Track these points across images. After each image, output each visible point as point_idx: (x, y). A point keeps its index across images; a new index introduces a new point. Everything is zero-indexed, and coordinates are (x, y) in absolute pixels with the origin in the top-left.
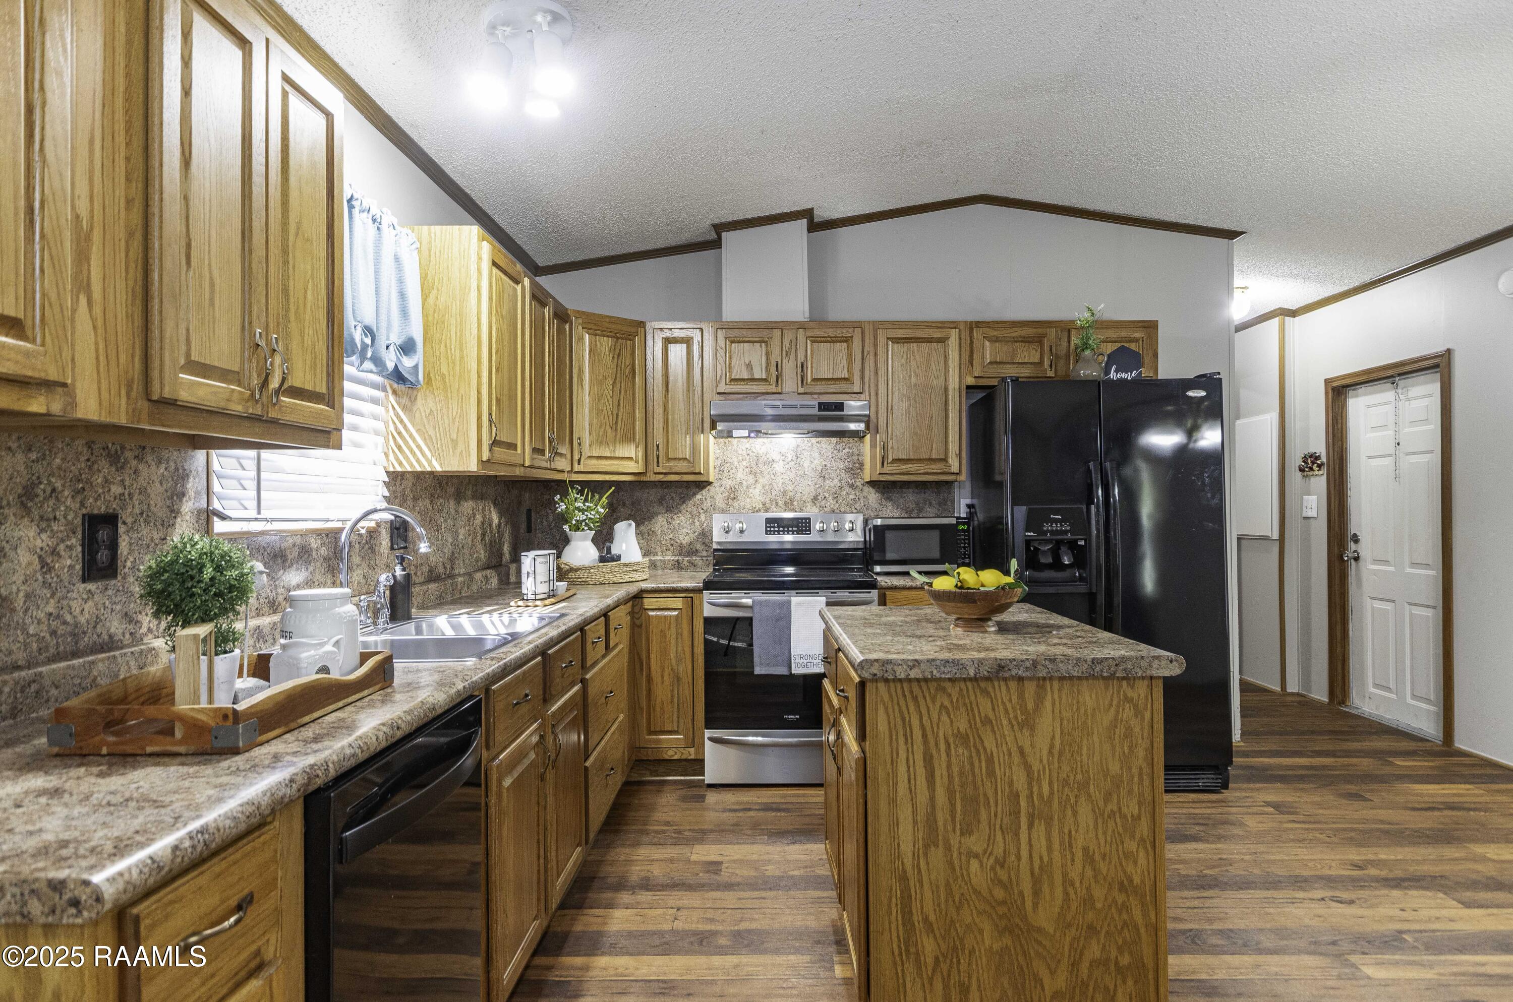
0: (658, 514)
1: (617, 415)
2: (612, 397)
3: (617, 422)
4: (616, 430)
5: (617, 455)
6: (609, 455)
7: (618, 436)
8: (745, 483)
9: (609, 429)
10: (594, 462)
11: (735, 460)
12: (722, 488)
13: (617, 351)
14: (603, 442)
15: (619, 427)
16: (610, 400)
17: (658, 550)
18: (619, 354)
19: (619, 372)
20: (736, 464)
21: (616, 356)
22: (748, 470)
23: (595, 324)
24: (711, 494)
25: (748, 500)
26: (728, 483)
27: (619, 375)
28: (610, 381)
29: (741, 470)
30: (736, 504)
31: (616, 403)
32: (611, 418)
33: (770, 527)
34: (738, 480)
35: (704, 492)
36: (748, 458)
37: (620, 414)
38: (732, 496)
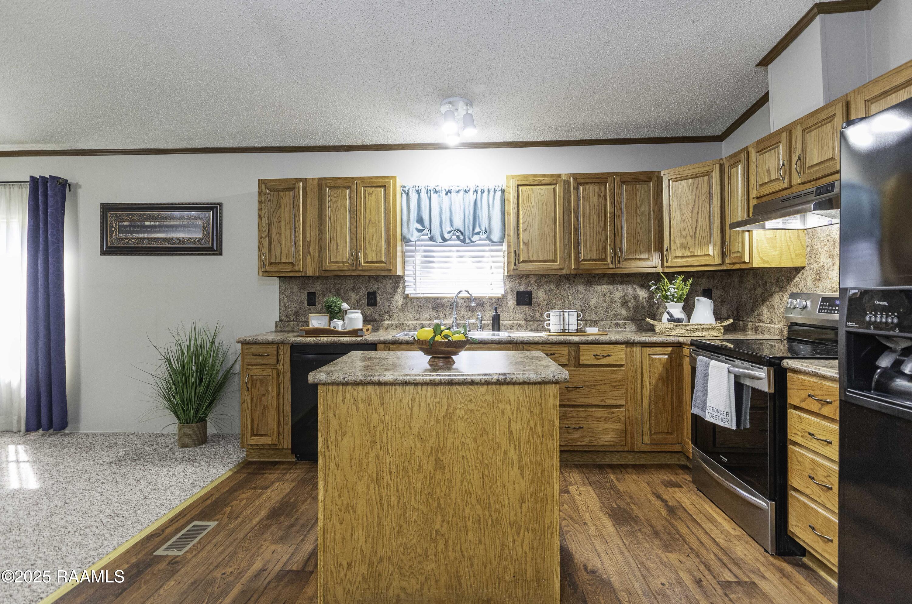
0: (775, 293)
1: (696, 229)
2: (691, 217)
3: (695, 233)
4: (695, 238)
5: (696, 254)
6: (689, 254)
7: (697, 242)
8: (826, 266)
9: (689, 238)
10: (679, 260)
11: (819, 246)
12: (811, 271)
13: (695, 186)
14: (685, 247)
15: (697, 236)
16: (690, 219)
17: (776, 320)
18: (697, 188)
19: (697, 199)
20: (820, 249)
21: (694, 190)
22: (828, 255)
23: (678, 174)
24: (804, 276)
25: (829, 281)
26: (814, 266)
27: (697, 202)
28: (690, 207)
29: (823, 255)
30: (820, 285)
31: (694, 220)
32: (691, 231)
33: (823, 306)
34: (822, 263)
35: (800, 275)
36: (827, 243)
37: (699, 227)
38: (818, 278)
